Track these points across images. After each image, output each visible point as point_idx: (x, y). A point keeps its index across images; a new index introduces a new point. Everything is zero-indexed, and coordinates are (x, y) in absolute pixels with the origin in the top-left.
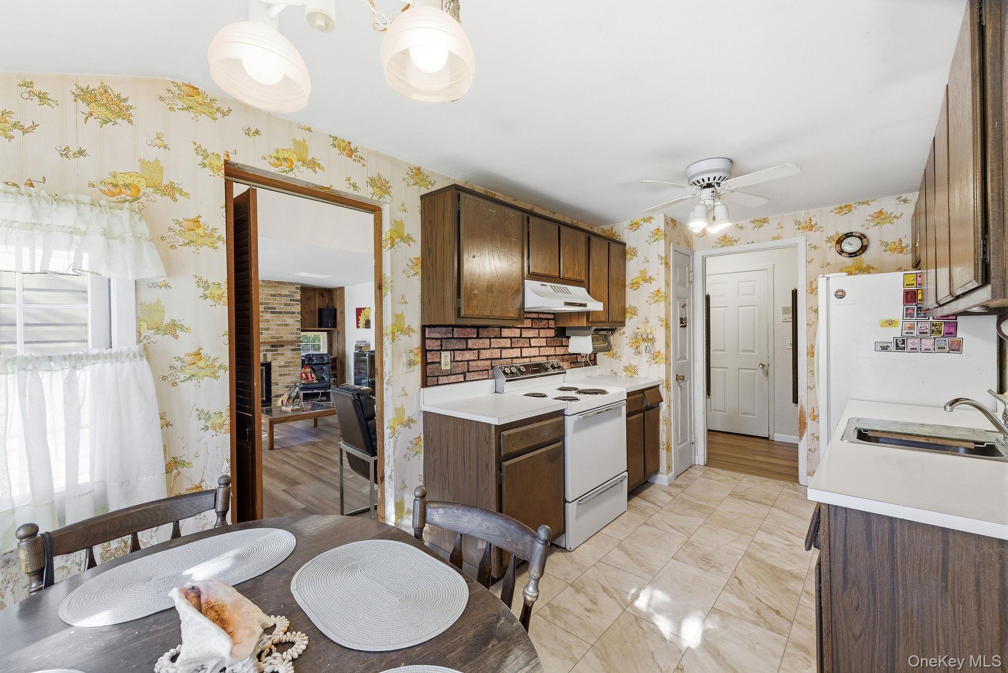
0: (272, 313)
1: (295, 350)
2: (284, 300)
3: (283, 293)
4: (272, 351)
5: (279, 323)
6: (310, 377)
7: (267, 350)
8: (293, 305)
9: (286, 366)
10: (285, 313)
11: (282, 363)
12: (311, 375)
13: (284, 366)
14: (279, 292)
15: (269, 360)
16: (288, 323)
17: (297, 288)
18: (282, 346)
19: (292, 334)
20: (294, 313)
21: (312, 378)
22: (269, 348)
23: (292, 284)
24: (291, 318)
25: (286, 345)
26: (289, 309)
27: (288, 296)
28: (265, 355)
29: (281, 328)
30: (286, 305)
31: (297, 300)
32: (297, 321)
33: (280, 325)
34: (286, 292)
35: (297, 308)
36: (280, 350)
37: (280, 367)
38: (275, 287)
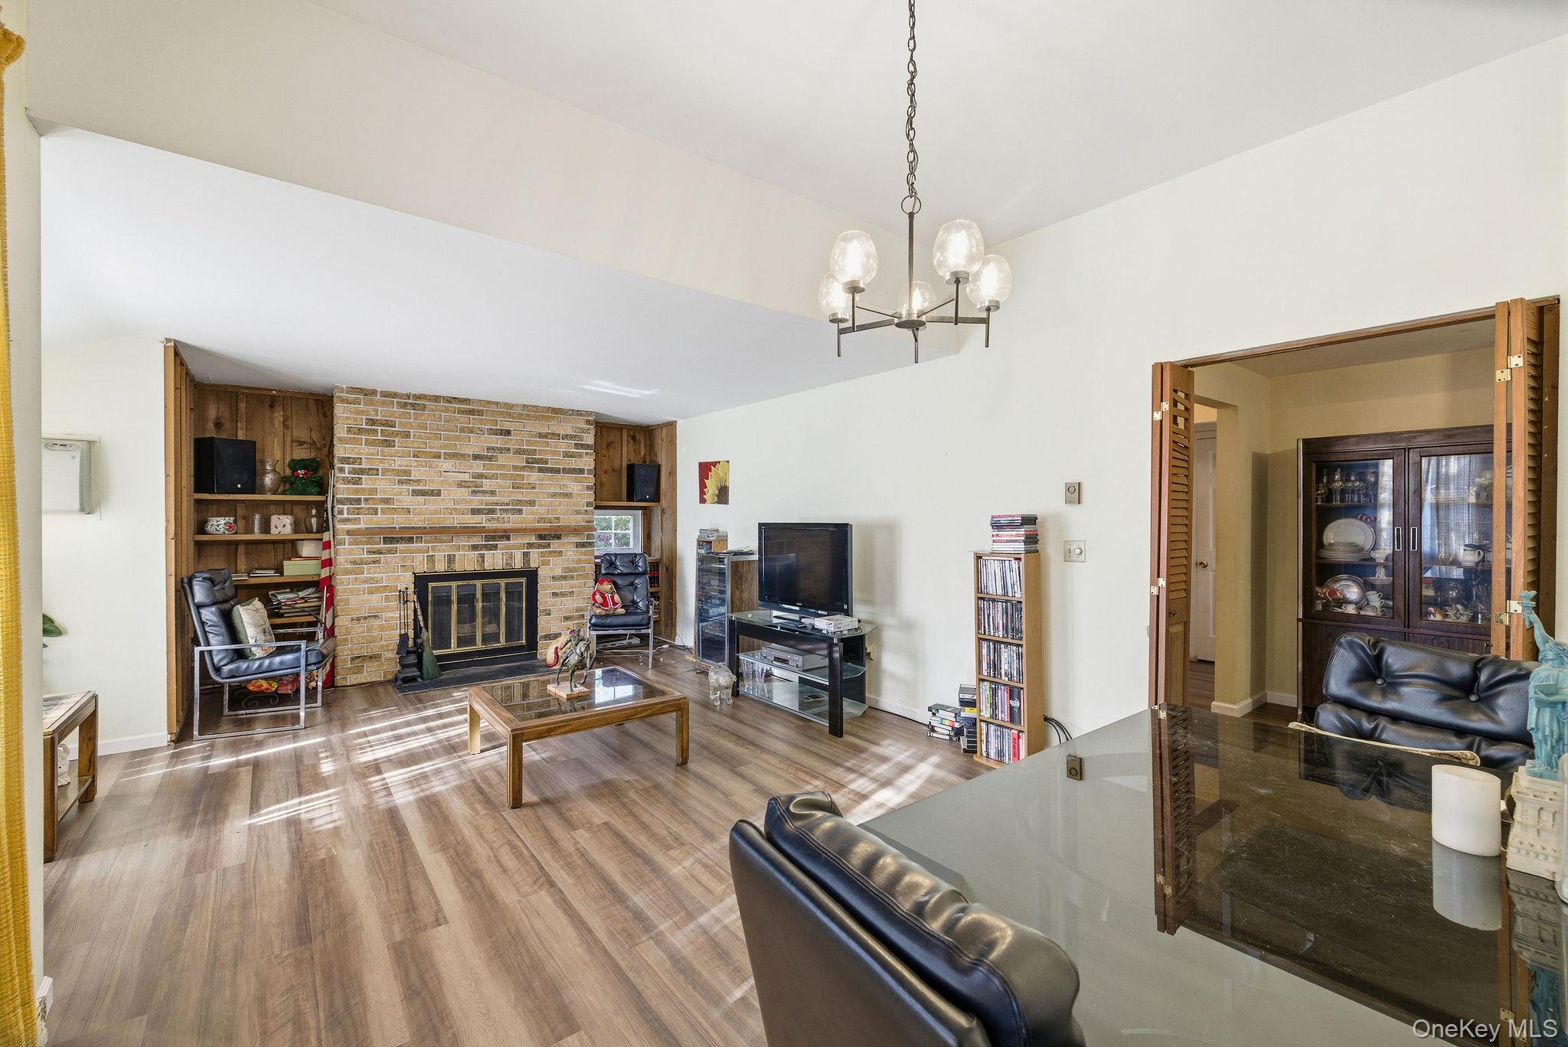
0: (541, 470)
1: (583, 545)
2: (564, 446)
3: (562, 433)
4: (540, 546)
5: (553, 490)
6: (610, 603)
7: (530, 545)
8: (580, 456)
9: (564, 578)
10: (566, 471)
11: (559, 572)
12: (612, 597)
13: (562, 577)
14: (554, 429)
15: (533, 565)
16: (570, 490)
17: (588, 422)
18: (558, 537)
19: (578, 512)
20: (581, 471)
21: (615, 604)
22: (533, 540)
23: (579, 413)
24: (576, 480)
25: (567, 535)
26: (573, 463)
27: (572, 437)
28: (526, 555)
29: (557, 500)
30: (566, 455)
31: (587, 447)
32: (588, 487)
33: (554, 495)
34: (567, 429)
35: (588, 462)
36: (555, 545)
37: (554, 578)
38: (547, 419)
